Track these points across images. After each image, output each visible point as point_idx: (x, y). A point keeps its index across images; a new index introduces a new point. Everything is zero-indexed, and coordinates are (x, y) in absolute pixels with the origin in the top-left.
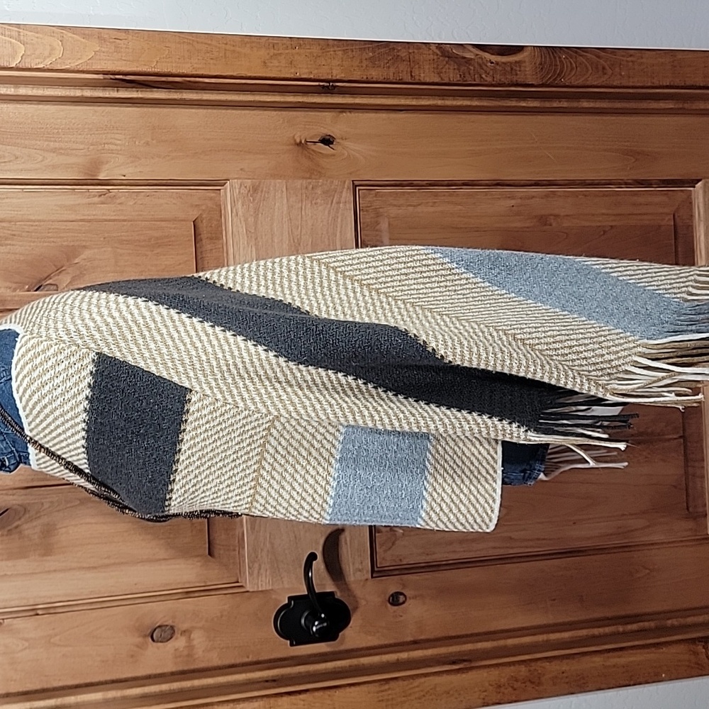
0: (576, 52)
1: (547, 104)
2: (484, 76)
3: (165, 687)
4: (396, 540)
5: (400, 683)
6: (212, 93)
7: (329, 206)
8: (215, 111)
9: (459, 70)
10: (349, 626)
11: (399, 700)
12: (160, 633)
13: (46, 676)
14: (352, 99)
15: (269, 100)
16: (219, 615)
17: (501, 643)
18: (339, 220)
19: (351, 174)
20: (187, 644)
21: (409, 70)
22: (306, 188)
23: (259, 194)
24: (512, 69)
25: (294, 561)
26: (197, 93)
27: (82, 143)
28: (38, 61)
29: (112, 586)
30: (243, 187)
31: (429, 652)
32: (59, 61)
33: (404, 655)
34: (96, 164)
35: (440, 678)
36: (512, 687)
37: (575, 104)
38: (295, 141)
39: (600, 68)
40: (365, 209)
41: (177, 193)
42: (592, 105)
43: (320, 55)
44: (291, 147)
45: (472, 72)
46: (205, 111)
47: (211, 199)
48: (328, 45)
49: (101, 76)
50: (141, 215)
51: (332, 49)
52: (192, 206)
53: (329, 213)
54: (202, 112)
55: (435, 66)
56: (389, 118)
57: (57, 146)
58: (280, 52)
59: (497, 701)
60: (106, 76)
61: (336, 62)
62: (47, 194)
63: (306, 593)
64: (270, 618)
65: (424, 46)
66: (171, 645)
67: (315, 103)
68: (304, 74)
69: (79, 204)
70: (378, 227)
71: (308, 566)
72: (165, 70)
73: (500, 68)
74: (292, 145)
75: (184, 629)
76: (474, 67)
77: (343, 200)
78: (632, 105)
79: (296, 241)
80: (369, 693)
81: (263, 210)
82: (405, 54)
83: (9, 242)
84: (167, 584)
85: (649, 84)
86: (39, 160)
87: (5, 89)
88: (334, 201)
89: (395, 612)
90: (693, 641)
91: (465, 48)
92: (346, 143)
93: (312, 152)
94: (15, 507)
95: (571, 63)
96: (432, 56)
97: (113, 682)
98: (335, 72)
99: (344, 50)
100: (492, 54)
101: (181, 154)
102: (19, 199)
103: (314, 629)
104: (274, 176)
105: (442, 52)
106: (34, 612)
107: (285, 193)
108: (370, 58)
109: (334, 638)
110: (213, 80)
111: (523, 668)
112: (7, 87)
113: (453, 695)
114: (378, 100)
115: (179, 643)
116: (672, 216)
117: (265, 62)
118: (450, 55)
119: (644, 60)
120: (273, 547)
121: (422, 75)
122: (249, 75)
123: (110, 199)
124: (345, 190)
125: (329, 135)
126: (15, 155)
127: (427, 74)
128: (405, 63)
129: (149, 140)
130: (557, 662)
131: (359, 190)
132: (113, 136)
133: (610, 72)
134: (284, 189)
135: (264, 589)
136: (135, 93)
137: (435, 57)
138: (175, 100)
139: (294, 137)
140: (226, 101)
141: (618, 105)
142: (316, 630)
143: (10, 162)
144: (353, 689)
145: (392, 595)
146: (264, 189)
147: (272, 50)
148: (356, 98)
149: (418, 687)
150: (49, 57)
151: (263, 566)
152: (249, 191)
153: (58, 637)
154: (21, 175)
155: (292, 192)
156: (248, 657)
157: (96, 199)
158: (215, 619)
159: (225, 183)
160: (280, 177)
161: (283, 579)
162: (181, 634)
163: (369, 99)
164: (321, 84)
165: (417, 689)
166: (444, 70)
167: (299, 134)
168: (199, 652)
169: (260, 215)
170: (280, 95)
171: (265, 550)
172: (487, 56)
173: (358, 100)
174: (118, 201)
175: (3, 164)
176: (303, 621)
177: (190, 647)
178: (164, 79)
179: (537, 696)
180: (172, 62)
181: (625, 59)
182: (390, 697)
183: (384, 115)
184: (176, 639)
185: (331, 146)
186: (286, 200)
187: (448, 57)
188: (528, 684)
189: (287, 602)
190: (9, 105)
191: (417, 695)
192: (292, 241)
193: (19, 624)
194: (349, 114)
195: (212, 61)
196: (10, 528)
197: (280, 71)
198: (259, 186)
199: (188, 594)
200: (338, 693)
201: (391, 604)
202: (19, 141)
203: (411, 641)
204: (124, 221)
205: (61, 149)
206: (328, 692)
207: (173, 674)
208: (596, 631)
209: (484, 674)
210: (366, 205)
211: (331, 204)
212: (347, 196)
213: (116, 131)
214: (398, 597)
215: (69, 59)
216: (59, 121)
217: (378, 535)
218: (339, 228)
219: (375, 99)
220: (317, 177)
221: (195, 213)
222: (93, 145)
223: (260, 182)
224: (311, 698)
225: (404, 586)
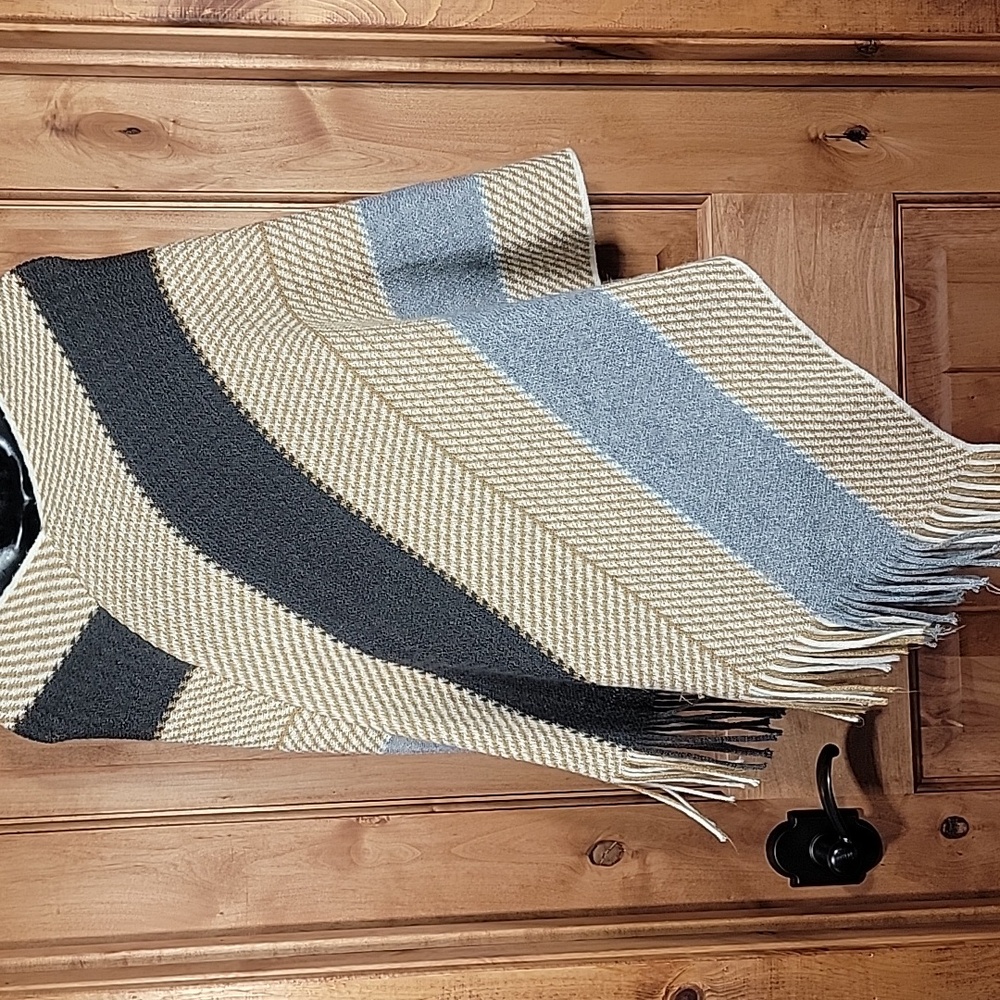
3: (612, 929)
4: (951, 739)
6: (694, 65)
7: (858, 231)
10: (881, 862)
11: (968, 975)
12: (603, 852)
13: (443, 901)
14: (899, 69)
15: (775, 73)
16: (687, 831)
18: (873, 250)
19: (892, 183)
20: (642, 872)
21: (994, 17)
22: (824, 204)
23: (754, 214)
25: (797, 759)
26: (671, 64)
27: (506, 142)
29: (535, 780)
30: (731, 205)
33: (968, 912)
38: (809, 134)
40: (909, 237)
41: (635, 214)
44: (804, 144)
47: (683, 223)
49: (542, 39)
52: (655, 233)
53: (857, 243)
54: (673, 96)
56: (950, 100)
57: (472, 148)
60: (550, 38)
61: (883, 8)
64: (762, 841)
66: (617, 870)
67: (842, 76)
68: (834, 26)
70: (929, 265)
71: (824, 764)
72: (634, 27)
74: (802, 141)
75: (635, 849)
77: (878, 223)
79: (806, 283)
80: (921, 961)
81: (759, 238)
86: (448, 167)
87: (408, 64)
88: (865, 224)
89: (950, 847)
92: (885, 138)
93: (834, 152)
97: (537, 916)
98: (880, 23)
101: (643, 157)
103: (833, 860)
104: (775, 188)
106: (426, 806)
107: (791, 213)
108: (934, 2)
109: (858, 879)
110: (700, 41)
112: (411, 61)
114: (939, 69)
115: (629, 868)
122: (754, 29)
124: (882, 207)
125: (860, 126)
126: (415, 160)
129: (599, 136)
131: (902, 208)
132: (548, 131)
134: (791, 208)
135: (753, 798)
136: (584, 67)
138: (640, 76)
139: (807, 128)
140: (713, 75)
142: (836, 861)
143: (408, 170)
144: (896, 953)
145: (946, 821)
146: (762, 206)
150: (473, 11)
152: (740, 210)
153: (461, 846)
155: (802, 211)
156: (729, 898)
158: (682, 838)
159: (704, 199)
160: (785, 189)
161: (781, 786)
162: (632, 856)
163: (925, 68)
164: (859, 42)
167: (814, 125)
168: (658, 885)
169: (754, 245)
170: (791, 65)
175: (400, 173)
176: (811, 851)
177: (645, 876)
178: (630, 40)
180: (644, 14)
182: (953, 970)
183: (942, 96)
184: (626, 862)
185: (862, 142)
186: (793, 223)
189: (786, 819)
190: (409, 91)
192: (801, 284)
193: (408, 823)
194: (890, 94)
195: (700, 12)
197: (799, 23)
198: (753, 203)
199: (642, 798)
200: (873, 956)
201: (945, 835)
202: (421, 140)
203: (975, 893)
205: (479, 151)
206: (857, 955)
207: (620, 912)
210: (912, 231)
211: (861, 229)
212: (885, 216)
213: (552, 125)
214: (954, 825)
215: (501, 13)
216: (475, 111)
217: (922, 728)
218: (871, 265)
219: (935, 68)
220: (840, 189)
221: (660, 244)
222: (521, 145)
223: (756, 197)
224: (832, 961)
225: (965, 809)
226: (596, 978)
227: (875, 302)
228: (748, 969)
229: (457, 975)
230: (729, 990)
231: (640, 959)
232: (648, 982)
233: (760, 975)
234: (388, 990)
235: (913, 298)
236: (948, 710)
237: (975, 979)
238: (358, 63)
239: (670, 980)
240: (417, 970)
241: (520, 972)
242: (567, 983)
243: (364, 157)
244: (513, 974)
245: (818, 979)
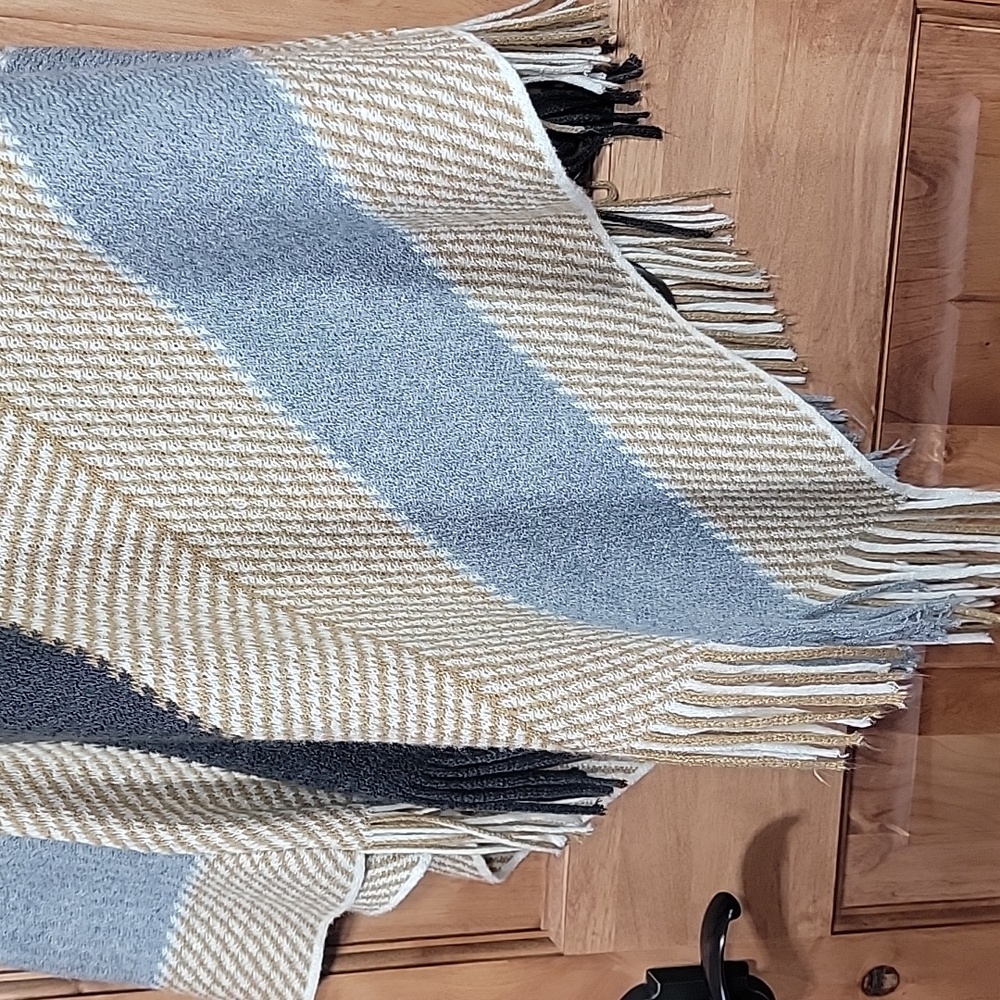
4: (890, 851)
7: (851, 56)
18: (870, 96)
53: (849, 76)
70: (950, 122)
77: (885, 44)
79: (762, 140)
81: (694, 53)
88: (864, 45)
107: (751, 12)
120: (625, 860)
124: (894, 19)
131: (921, 21)
134: (751, 4)
135: (597, 951)
145: (870, 973)
151: (600, 901)
155: (769, 11)
161: (642, 932)
169: (686, 64)
171: (609, 866)
186: (751, 31)
189: (644, 980)
192: (753, 139)
201: (867, 992)
210: (931, 62)
211: (857, 52)
212: (896, 33)
214: (881, 979)
217: (853, 836)
218: (866, 118)
225: (898, 954)
227: (865, 179)
235: (920, 174)
236: (890, 811)
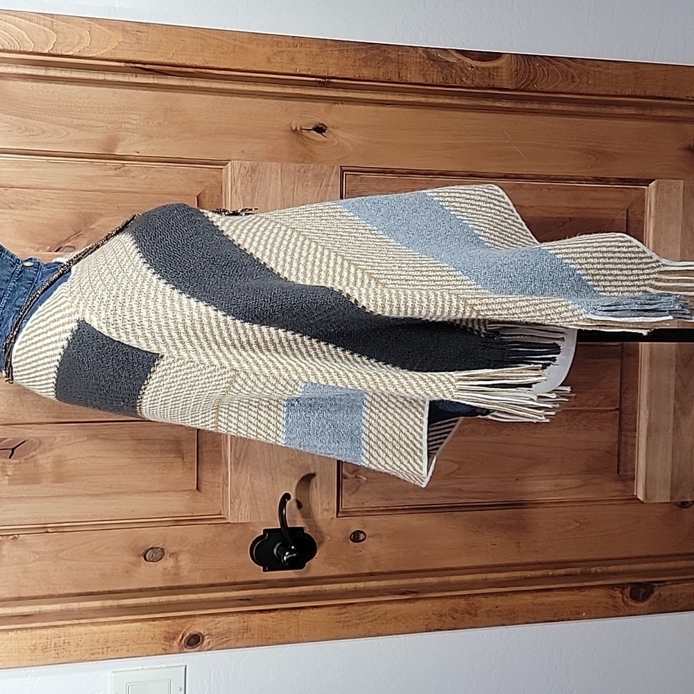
0: (549, 61)
1: (520, 106)
2: (464, 79)
3: (154, 600)
4: (360, 486)
5: (356, 608)
7: (318, 188)
8: (221, 97)
9: (441, 72)
10: (315, 557)
11: (354, 622)
12: (152, 554)
13: (52, 584)
14: (344, 93)
15: (270, 91)
16: (203, 541)
17: (446, 579)
19: (339, 160)
20: (175, 565)
21: (397, 71)
22: (299, 171)
23: (257, 174)
24: (490, 74)
25: (270, 499)
26: (206, 82)
27: (102, 121)
28: (68, 48)
29: (112, 512)
30: (242, 168)
31: (383, 583)
32: (87, 49)
33: (361, 585)
34: (114, 141)
35: (390, 606)
36: (452, 617)
37: (545, 107)
38: (291, 128)
39: (570, 76)
40: (350, 192)
41: (184, 170)
42: (560, 108)
43: (318, 53)
44: (287, 133)
45: (453, 75)
46: (212, 97)
47: (214, 176)
48: (326, 45)
49: (122, 64)
50: (151, 189)
51: (330, 49)
52: (196, 182)
53: (318, 195)
54: (209, 97)
55: (421, 68)
56: (377, 110)
57: (80, 123)
58: (283, 49)
59: (438, 628)
60: (127, 64)
61: (332, 61)
62: (69, 165)
63: (280, 527)
64: (247, 546)
65: (412, 49)
66: (160, 563)
67: (311, 95)
68: (303, 70)
69: (96, 176)
71: (283, 504)
72: (180, 62)
73: (479, 73)
74: (287, 131)
75: (172, 552)
76: (456, 71)
77: (331, 183)
78: (597, 109)
80: (329, 615)
81: (259, 189)
82: (395, 56)
83: (34, 207)
84: (160, 513)
85: (613, 93)
86: (63, 135)
87: (37, 71)
88: (323, 184)
89: (355, 547)
90: (612, 586)
91: (449, 52)
92: (338, 132)
93: (306, 139)
94: (31, 439)
95: (543, 71)
96: (418, 59)
97: (110, 592)
98: (331, 70)
99: (340, 50)
100: (473, 60)
101: (189, 135)
102: (44, 168)
103: (285, 558)
104: (270, 159)
105: (428, 56)
106: (44, 529)
107: (279, 175)
108: (363, 59)
109: (301, 567)
110: (222, 72)
111: (462, 601)
112: (39, 69)
113: (400, 621)
114: (368, 94)
115: (168, 563)
116: (625, 212)
117: (269, 59)
118: (435, 59)
119: (610, 71)
120: (252, 486)
121: (409, 76)
122: (254, 69)
123: (123, 172)
124: (333, 174)
125: (322, 124)
126: (42, 129)
127: (413, 76)
128: (394, 64)
129: (162, 121)
130: (492, 598)
131: (346, 175)
132: (129, 116)
133: (578, 80)
134: (279, 172)
135: (243, 522)
136: (152, 79)
137: (421, 60)
138: (187, 86)
139: (290, 124)
140: (232, 90)
141: (584, 109)
142: (287, 559)
143: (37, 135)
144: (315, 610)
145: (354, 533)
146: (262, 170)
147: (276, 47)
148: (348, 92)
149: (371, 612)
150: (77, 45)
151: (243, 501)
152: (248, 171)
153: (64, 552)
154: (47, 148)
155: (286, 174)
156: (226, 579)
157: (112, 172)
158: (200, 545)
159: (227, 163)
160: (276, 160)
161: (260, 514)
162: (170, 556)
163: (359, 94)
164: (318, 79)
165: (371, 614)
166: (428, 73)
167: (295, 122)
168: (184, 572)
169: (257, 193)
170: (279, 87)
171: (246, 488)
172: (468, 60)
173: (350, 95)
174: (132, 175)
175: (32, 137)
176: (275, 551)
177: (177, 567)
178: (178, 69)
179: (474, 626)
180: (186, 55)
181: (592, 69)
182: (347, 619)
183: (372, 108)
184: (166, 559)
185: (323, 133)
186: (280, 181)
187: (433, 60)
188: (466, 615)
189: (262, 534)
190: (38, 84)
191: (370, 619)
193: (31, 539)
194: (340, 105)
195: (222, 56)
196: (26, 457)
197: (282, 67)
198: (257, 167)
199: (177, 522)
200: (302, 612)
201: (353, 541)
202: (46, 117)
203: (368, 573)
204: (136, 193)
205: (83, 125)
206: (294, 612)
207: (161, 588)
208: (529, 574)
209: (429, 604)
210: (351, 189)
211: (321, 187)
212: (335, 180)
213: (132, 112)
214: (358, 535)
215: (96, 48)
216: (82, 100)
217: (344, 480)
219: (365, 94)
220: (309, 162)
221: (199, 189)
222: (111, 123)
223: (258, 164)
224: (279, 616)
225: (364, 526)
226: (141, 630)
228: (230, 622)
229: (56, 631)
230: (219, 634)
231: (168, 618)
232: (172, 631)
233: (238, 625)
234: (13, 641)
236: (359, 470)
237: (359, 624)
238: (3, 68)
239: (185, 630)
240: (32, 628)
241: (95, 628)
242: (124, 633)
243: (8, 125)
244: (90, 630)
245: (271, 626)
